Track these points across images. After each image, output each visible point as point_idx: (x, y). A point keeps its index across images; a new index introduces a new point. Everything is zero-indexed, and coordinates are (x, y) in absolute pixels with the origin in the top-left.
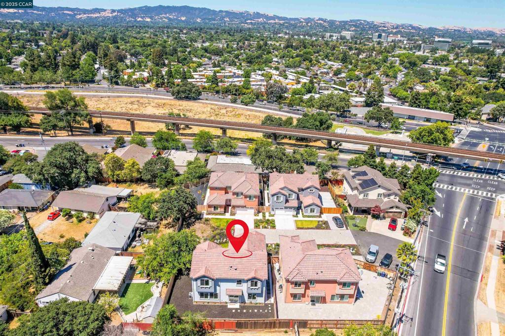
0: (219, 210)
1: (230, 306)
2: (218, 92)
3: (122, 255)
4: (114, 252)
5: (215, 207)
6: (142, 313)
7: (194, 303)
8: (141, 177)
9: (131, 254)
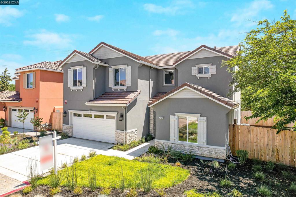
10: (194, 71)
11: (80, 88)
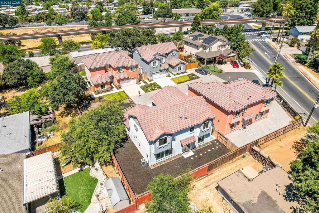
0: (107, 87)
1: (186, 156)
2: (30, 21)
3: (33, 156)
4: (24, 155)
5: (102, 86)
6: (101, 201)
7: (152, 168)
8: (6, 83)
9: (44, 151)
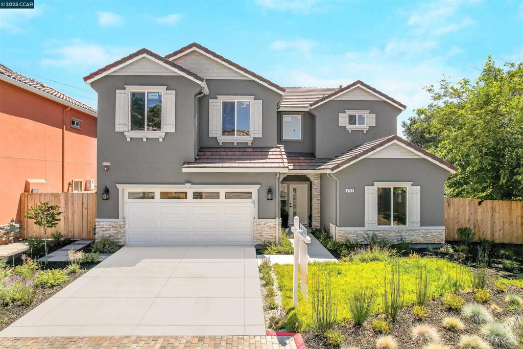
10: (343, 120)
11: (158, 135)
